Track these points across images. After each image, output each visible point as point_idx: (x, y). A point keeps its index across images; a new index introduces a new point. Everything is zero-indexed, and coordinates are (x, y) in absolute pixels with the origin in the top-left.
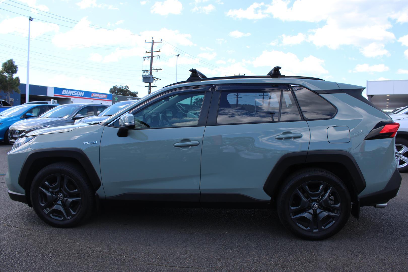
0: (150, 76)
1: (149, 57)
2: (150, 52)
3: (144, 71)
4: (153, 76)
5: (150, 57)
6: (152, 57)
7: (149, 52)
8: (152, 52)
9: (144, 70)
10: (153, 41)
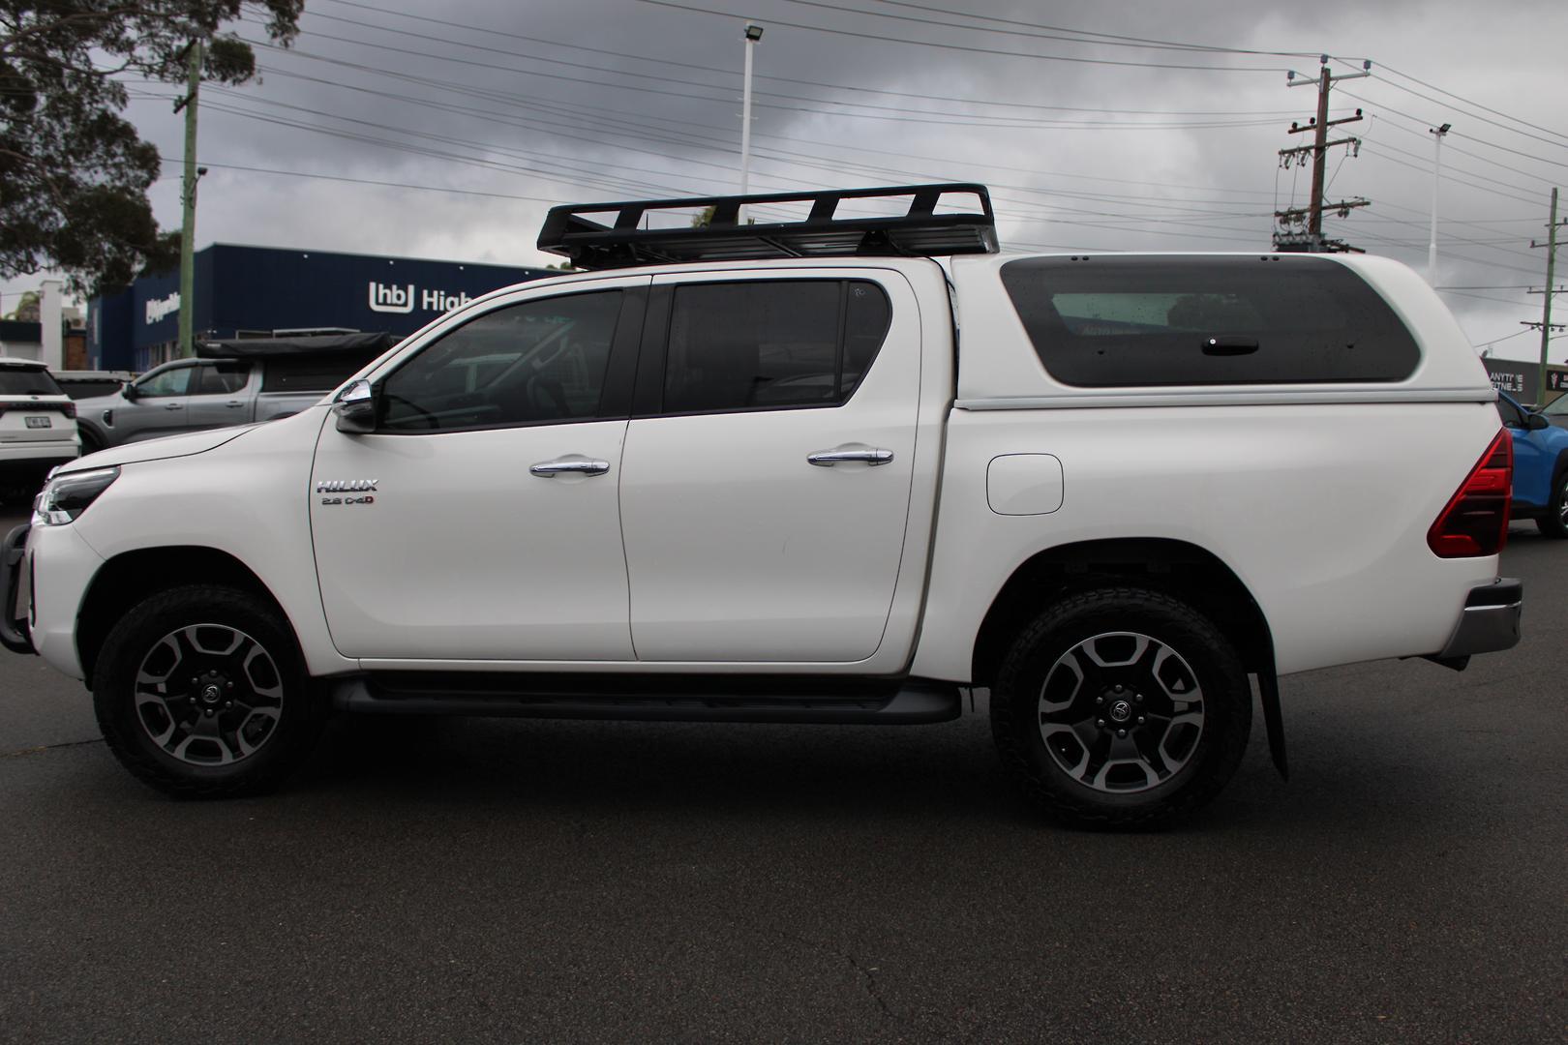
0: (1311, 237)
1: (1307, 150)
2: (1315, 127)
3: (1285, 217)
4: (1327, 238)
5: (1311, 147)
6: (1320, 148)
7: (1308, 124)
8: (1321, 124)
9: (1283, 209)
10: (1326, 72)
